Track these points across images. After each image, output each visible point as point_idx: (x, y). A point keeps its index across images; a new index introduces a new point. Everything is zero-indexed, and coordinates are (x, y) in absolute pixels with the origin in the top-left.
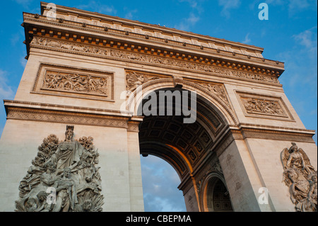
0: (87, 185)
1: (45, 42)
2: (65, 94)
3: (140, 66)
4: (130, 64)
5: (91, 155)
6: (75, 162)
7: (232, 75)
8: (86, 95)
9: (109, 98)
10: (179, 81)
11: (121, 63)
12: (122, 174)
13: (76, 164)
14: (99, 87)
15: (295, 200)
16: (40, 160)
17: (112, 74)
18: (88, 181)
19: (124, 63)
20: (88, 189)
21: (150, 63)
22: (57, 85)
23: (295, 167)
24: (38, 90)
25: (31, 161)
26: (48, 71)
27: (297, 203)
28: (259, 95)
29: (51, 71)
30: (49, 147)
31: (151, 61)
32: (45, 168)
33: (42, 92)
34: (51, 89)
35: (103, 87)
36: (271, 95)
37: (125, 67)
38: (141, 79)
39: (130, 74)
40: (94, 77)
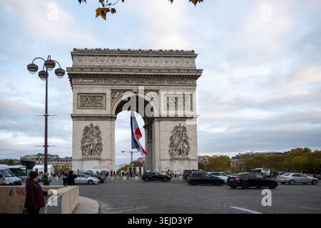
1: (77, 81)
3: (117, 86)
4: (113, 86)
5: (99, 132)
7: (166, 84)
8: (95, 107)
9: (104, 107)
11: (109, 86)
12: (108, 137)
14: (100, 102)
15: (170, 147)
16: (84, 134)
17: (105, 94)
19: (111, 86)
20: (98, 143)
21: (123, 84)
24: (79, 107)
25: (82, 135)
26: (81, 97)
30: (86, 129)
31: (123, 82)
32: (86, 137)
34: (83, 106)
35: (102, 101)
37: (111, 88)
38: (118, 93)
39: (114, 91)
40: (98, 97)
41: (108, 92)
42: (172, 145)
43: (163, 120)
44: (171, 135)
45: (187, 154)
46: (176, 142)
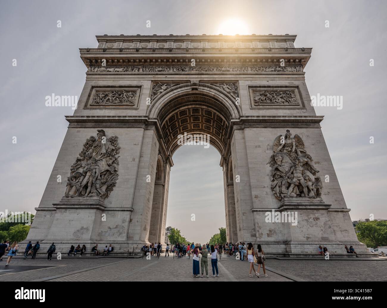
0: (108, 168)
1: (96, 70)
2: (105, 107)
3: (164, 76)
4: (157, 76)
5: (114, 148)
6: (102, 154)
7: (249, 71)
9: (135, 107)
10: (195, 84)
11: (150, 76)
12: (134, 160)
13: (102, 155)
14: (130, 99)
15: (272, 179)
16: (83, 153)
17: (140, 87)
18: (109, 165)
19: (152, 76)
20: (107, 171)
21: (174, 73)
22: (101, 101)
23: (285, 151)
24: (88, 106)
25: (79, 153)
26: (97, 91)
27: (273, 181)
28: (273, 87)
29: (99, 91)
31: (175, 70)
33: (91, 107)
34: (97, 104)
35: (133, 98)
36: (287, 84)
37: (152, 79)
38: (164, 87)
39: (157, 84)
40: (128, 92)
41: (147, 85)
42: (276, 174)
43: (251, 127)
44: (270, 153)
45: (318, 194)
46: (285, 167)
